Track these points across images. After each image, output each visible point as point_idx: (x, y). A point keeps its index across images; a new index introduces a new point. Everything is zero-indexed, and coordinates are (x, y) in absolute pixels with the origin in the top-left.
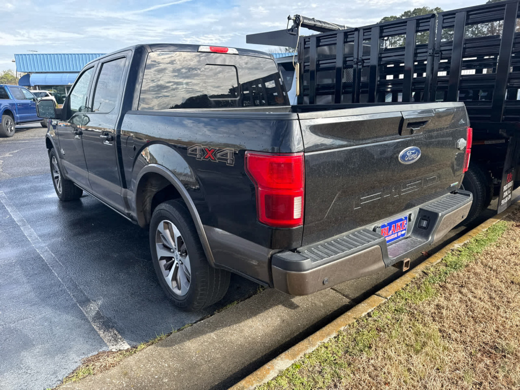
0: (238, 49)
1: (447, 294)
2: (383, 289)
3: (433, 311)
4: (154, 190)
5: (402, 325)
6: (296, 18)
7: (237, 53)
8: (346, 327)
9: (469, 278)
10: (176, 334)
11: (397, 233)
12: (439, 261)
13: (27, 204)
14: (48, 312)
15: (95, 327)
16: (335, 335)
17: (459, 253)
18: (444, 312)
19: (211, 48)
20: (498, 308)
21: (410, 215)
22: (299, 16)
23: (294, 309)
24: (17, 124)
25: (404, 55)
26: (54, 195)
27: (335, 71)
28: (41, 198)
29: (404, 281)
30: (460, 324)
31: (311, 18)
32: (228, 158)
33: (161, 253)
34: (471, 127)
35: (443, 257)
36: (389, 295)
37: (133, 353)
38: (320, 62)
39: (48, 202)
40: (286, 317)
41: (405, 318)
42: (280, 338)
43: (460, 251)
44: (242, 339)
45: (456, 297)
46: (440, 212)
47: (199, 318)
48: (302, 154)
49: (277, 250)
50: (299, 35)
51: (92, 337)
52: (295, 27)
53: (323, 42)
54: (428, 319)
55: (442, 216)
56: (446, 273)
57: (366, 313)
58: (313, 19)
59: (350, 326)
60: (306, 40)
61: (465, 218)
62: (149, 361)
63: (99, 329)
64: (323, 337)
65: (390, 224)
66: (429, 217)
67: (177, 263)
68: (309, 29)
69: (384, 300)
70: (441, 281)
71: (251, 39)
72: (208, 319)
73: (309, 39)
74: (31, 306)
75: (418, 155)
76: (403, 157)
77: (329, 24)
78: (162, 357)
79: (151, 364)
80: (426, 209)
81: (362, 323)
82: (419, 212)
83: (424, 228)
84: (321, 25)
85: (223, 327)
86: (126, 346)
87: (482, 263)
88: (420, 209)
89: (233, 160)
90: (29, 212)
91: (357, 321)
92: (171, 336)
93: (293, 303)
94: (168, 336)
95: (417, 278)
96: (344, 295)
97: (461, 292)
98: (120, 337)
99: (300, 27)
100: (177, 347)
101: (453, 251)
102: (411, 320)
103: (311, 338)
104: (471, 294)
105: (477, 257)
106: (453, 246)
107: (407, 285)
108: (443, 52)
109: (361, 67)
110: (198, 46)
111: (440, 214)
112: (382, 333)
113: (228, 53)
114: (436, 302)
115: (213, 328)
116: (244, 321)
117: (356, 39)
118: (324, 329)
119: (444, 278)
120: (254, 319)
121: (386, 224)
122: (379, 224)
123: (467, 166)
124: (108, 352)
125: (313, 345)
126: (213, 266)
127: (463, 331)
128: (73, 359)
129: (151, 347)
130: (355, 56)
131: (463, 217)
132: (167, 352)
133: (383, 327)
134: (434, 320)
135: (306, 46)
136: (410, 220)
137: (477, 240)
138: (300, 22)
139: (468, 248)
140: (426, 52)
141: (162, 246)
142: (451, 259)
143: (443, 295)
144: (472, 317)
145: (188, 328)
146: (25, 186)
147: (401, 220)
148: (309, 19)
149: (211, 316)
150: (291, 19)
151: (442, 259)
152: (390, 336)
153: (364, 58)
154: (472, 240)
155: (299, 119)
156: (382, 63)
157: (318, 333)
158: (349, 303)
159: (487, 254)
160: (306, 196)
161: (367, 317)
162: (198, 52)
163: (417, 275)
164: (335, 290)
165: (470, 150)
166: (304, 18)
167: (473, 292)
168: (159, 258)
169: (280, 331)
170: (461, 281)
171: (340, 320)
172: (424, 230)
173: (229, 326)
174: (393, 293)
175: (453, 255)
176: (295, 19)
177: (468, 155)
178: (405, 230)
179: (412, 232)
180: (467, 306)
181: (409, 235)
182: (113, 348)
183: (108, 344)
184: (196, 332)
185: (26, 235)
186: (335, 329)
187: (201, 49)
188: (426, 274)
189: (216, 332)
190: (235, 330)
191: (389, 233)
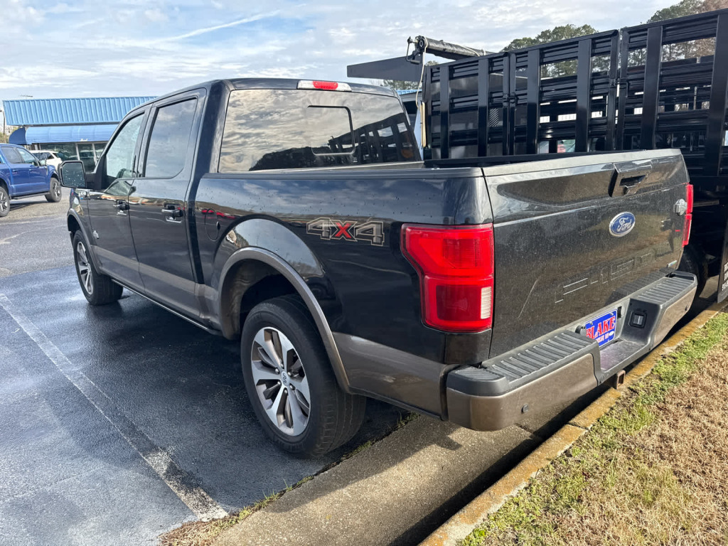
0: (349, 85)
1: (671, 419)
2: (579, 416)
3: (657, 444)
4: (245, 284)
5: (618, 466)
6: (419, 41)
7: (350, 89)
8: (539, 473)
9: (696, 395)
10: (291, 492)
11: (605, 334)
12: (649, 372)
13: (43, 311)
14: (98, 467)
15: (171, 486)
16: (524, 484)
17: (674, 360)
18: (674, 445)
19: (314, 84)
21: (620, 308)
22: (423, 37)
23: (454, 449)
24: (13, 198)
26: (79, 297)
27: (477, 112)
28: (61, 302)
29: (607, 403)
30: (700, 461)
31: (439, 40)
32: (374, 234)
33: (259, 374)
34: (690, 183)
35: (653, 367)
36: (589, 424)
37: (234, 522)
38: (455, 101)
40: (446, 461)
41: (621, 456)
42: (442, 493)
43: (674, 358)
44: (388, 497)
45: (686, 423)
46: (661, 304)
47: (321, 468)
48: (489, 226)
50: (424, 64)
51: (170, 503)
52: (418, 53)
53: (457, 73)
54: (653, 457)
56: (663, 390)
57: (563, 451)
58: (442, 42)
59: (543, 470)
60: (434, 71)
61: (688, 309)
62: (260, 534)
63: (178, 490)
64: (509, 488)
65: (596, 323)
66: (644, 311)
67: (285, 389)
68: (436, 55)
69: (584, 432)
70: (659, 400)
71: (354, 71)
72: (334, 468)
73: (438, 68)
74: (72, 459)
75: (632, 224)
76: (615, 227)
77: (462, 48)
78: (277, 528)
79: (263, 538)
80: (638, 299)
81: (560, 466)
82: (631, 304)
83: (640, 327)
84: (452, 49)
85: (357, 479)
86: (221, 513)
87: (709, 372)
88: (632, 300)
89: (382, 238)
90: (49, 323)
91: (552, 464)
92: (285, 495)
93: (452, 441)
94: (281, 495)
95: (624, 398)
96: (521, 427)
97: (689, 416)
98: (210, 499)
99: (425, 54)
100: (295, 511)
101: (664, 357)
102: (629, 459)
103: (491, 490)
104: (706, 417)
105: (699, 365)
106: (663, 351)
107: (612, 409)
108: (632, 83)
109: (514, 105)
110: (297, 81)
111: (661, 306)
112: (591, 479)
113: (337, 89)
114: (658, 432)
115: (343, 482)
116: (386, 469)
117: (505, 67)
118: (508, 476)
119: (662, 397)
120: (400, 466)
121: (591, 322)
122: (582, 322)
123: (687, 237)
124: (197, 523)
125: (498, 501)
126: (348, 391)
127: (708, 471)
128: (147, 535)
129: (258, 512)
130: (505, 90)
131: (686, 310)
132: (283, 519)
133: (592, 470)
134: (662, 458)
135: (434, 79)
136: (619, 316)
137: (694, 341)
138: (424, 45)
139: (685, 353)
141: (260, 365)
142: (665, 369)
143: (667, 422)
145: (307, 484)
146: (36, 286)
147: (609, 316)
148: (437, 42)
149: (338, 463)
150: (411, 42)
151: (652, 370)
152: (605, 484)
153: (518, 93)
154: (687, 341)
155: (484, 176)
157: (500, 483)
158: (531, 437)
159: (713, 360)
160: (497, 286)
161: (566, 457)
162: (297, 89)
163: (622, 394)
165: (691, 215)
166: (430, 40)
167: (707, 415)
168: (256, 382)
169: (441, 482)
170: (687, 400)
171: (528, 462)
172: (640, 330)
173: (366, 477)
174: (595, 421)
175: (665, 363)
176: (417, 41)
177: (688, 221)
178: (613, 330)
179: (622, 333)
180: (703, 436)
181: (619, 337)
182: (205, 517)
183: (195, 511)
184: (320, 488)
185: (47, 355)
186: (523, 477)
187: (302, 85)
188: (634, 391)
189: (349, 487)
190: (376, 483)
191: (594, 334)
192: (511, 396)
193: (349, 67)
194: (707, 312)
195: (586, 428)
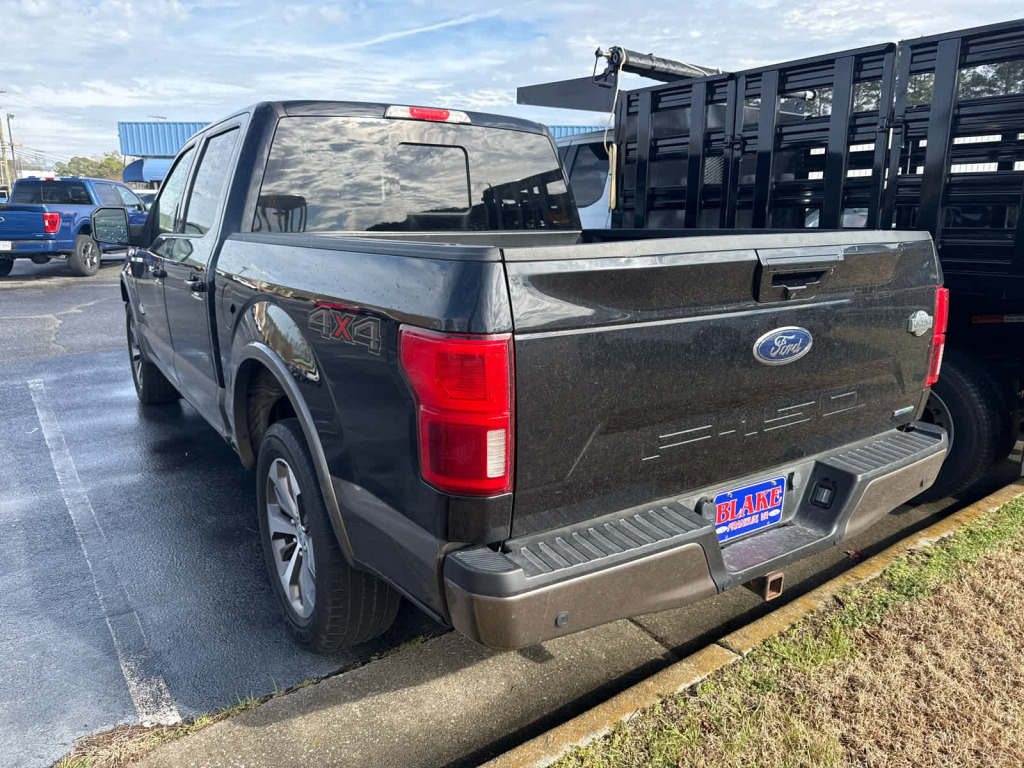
0: (469, 114)
1: (879, 653)
2: (738, 632)
3: (838, 691)
4: (273, 394)
5: (762, 720)
6: (613, 54)
7: (468, 120)
8: (636, 715)
9: (935, 620)
10: (281, 699)
11: (759, 513)
12: (877, 574)
13: (80, 407)
14: (44, 631)
15: (125, 670)
16: (606, 731)
17: (925, 559)
18: (862, 696)
19: (412, 111)
20: (990, 697)
21: (792, 475)
22: (620, 49)
23: (541, 662)
25: (827, 129)
26: (130, 392)
27: (687, 161)
28: (107, 396)
29: (790, 617)
30: (894, 728)
31: (646, 53)
32: (372, 338)
33: (276, 524)
34: (945, 286)
35: (887, 567)
36: (747, 647)
37: (181, 733)
38: (659, 143)
39: (119, 405)
40: (521, 679)
41: (771, 702)
42: (495, 726)
43: (928, 556)
44: (414, 723)
45: (898, 663)
46: (861, 473)
47: (337, 668)
48: (508, 335)
50: (618, 88)
51: (113, 693)
52: (611, 72)
53: (664, 102)
54: (823, 711)
55: (865, 481)
56: (886, 605)
57: (688, 685)
58: (650, 57)
59: (644, 712)
60: (631, 98)
61: (929, 485)
62: (211, 755)
63: (132, 676)
64: (580, 734)
65: (740, 496)
66: (834, 483)
67: (300, 550)
68: (642, 75)
69: (735, 658)
70: (871, 622)
71: (527, 95)
72: (355, 671)
73: (638, 95)
74: (18, 615)
75: (803, 346)
76: (766, 348)
77: (683, 66)
78: (238, 749)
80: (829, 464)
81: (672, 708)
82: (815, 469)
83: (824, 506)
84: (666, 67)
85: (381, 691)
86: (174, 718)
87: (972, 586)
88: (818, 463)
90: (75, 424)
91: (662, 703)
92: (270, 703)
93: (545, 650)
94: (263, 702)
95: (818, 611)
96: (656, 638)
97: (909, 652)
98: (167, 696)
99: (621, 72)
100: (274, 727)
101: (912, 554)
102: (782, 708)
103: (551, 734)
104: (934, 657)
105: (963, 571)
106: (915, 543)
107: (793, 626)
108: (911, 125)
109: (738, 154)
110: (386, 106)
111: (859, 478)
112: (711, 737)
113: (449, 120)
114: (850, 671)
115: (359, 692)
116: (428, 681)
117: (730, 97)
118: (587, 715)
119: (878, 617)
120: (450, 678)
121: (729, 493)
122: (712, 492)
123: (935, 371)
124: (133, 728)
125: (554, 752)
126: (351, 563)
127: (898, 746)
128: (61, 737)
129: (222, 723)
130: (729, 131)
131: (922, 485)
132: (252, 738)
133: (719, 720)
134: (835, 715)
135: (631, 110)
136: (790, 486)
137: (971, 532)
138: (619, 61)
139: (948, 550)
140: (875, 124)
141: (278, 511)
142: (905, 572)
143: (870, 656)
144: (926, 714)
145: (308, 689)
146: (87, 372)
147: (769, 485)
148: (641, 56)
149: (363, 664)
150: (601, 55)
151: (884, 572)
152: (729, 745)
153: (746, 135)
154: (961, 531)
155: (503, 262)
156: (782, 146)
157: (570, 725)
158: (664, 655)
159: (988, 565)
160: (519, 429)
161: (687, 696)
162: (384, 118)
163: (820, 605)
164: (640, 626)
165: (943, 337)
166: (631, 53)
167: (937, 654)
168: (272, 534)
169: (501, 710)
170: (916, 627)
171: (627, 698)
172: (822, 511)
173: (395, 690)
174: (759, 642)
175: (910, 562)
176: (610, 54)
177: (938, 346)
178: (779, 508)
179: (798, 514)
180: (918, 686)
181: (791, 518)
182: (147, 720)
183: (139, 709)
184: (322, 697)
185: (56, 468)
186: (609, 718)
187: (392, 112)
188: (840, 603)
189: (363, 702)
190: (405, 700)
191: (737, 513)
192: (529, 599)
193: (520, 90)
194: (1013, 487)
195: (740, 654)
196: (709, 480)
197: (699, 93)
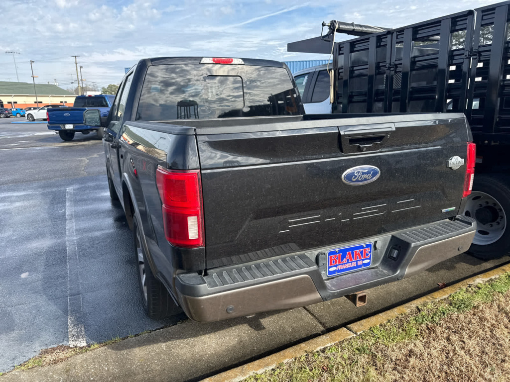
0: (244, 59)
1: (431, 339)
3: (400, 357)
6: (331, 24)
7: (243, 63)
8: (291, 360)
9: (469, 323)
10: (132, 339)
11: (357, 261)
12: (446, 297)
13: (85, 200)
14: (41, 301)
15: (69, 320)
16: (273, 367)
17: (476, 290)
18: (413, 360)
19: (214, 61)
20: (486, 366)
21: (376, 242)
22: (335, 21)
23: (258, 330)
25: (437, 58)
27: (367, 77)
28: (98, 195)
29: (389, 316)
30: (425, 379)
32: (151, 171)
33: (140, 257)
34: (474, 142)
35: (453, 294)
36: (361, 330)
37: (84, 351)
38: (355, 68)
39: (101, 200)
40: (245, 337)
41: (363, 359)
43: (479, 288)
44: (189, 355)
45: (440, 344)
46: (414, 242)
47: (161, 326)
48: (198, 171)
49: (183, 271)
50: (334, 41)
51: (61, 330)
52: (330, 33)
53: (357, 48)
54: (389, 366)
55: (417, 247)
56: (444, 313)
57: (323, 347)
58: (352, 24)
59: (296, 359)
60: (341, 46)
61: (463, 250)
62: (94, 362)
63: (72, 323)
64: (260, 367)
65: (343, 252)
66: (400, 247)
68: (348, 34)
69: (352, 336)
70: (433, 322)
71: (292, 47)
72: (168, 328)
73: (344, 44)
74: (33, 293)
75: (374, 175)
78: (107, 360)
79: (94, 365)
80: (398, 237)
81: (311, 358)
82: (391, 240)
83: (394, 259)
84: (361, 29)
85: (178, 338)
86: (83, 344)
87: (499, 306)
88: (393, 236)
89: (153, 174)
90: (81, 208)
91: (306, 355)
92: (126, 340)
93: (261, 324)
94: (123, 340)
95: (405, 314)
96: (320, 323)
97: (448, 339)
98: (83, 333)
99: (335, 33)
100: (125, 352)
101: (470, 287)
102: (368, 364)
103: (245, 366)
104: (461, 343)
105: (496, 297)
106: (474, 281)
107: (389, 321)
108: (483, 54)
109: (393, 72)
111: (413, 245)
112: (326, 374)
113: (233, 63)
114: (411, 347)
115: (167, 339)
116: (201, 335)
117: (389, 43)
118: (267, 358)
119: (438, 319)
120: (212, 335)
121: (337, 250)
122: (326, 250)
123: (468, 188)
124: (65, 347)
125: (244, 374)
126: (154, 276)
128: (35, 348)
129: (103, 348)
130: (388, 61)
131: (459, 249)
132: (114, 356)
133: (332, 366)
134: (395, 369)
135: (341, 52)
136: (375, 248)
138: (334, 27)
139: (492, 286)
140: (463, 54)
142: (462, 296)
143: (425, 340)
144: (446, 373)
145: (145, 335)
146: (91, 184)
147: (362, 247)
148: (347, 24)
149: (173, 325)
150: (325, 25)
151: (450, 295)
153: (397, 63)
154: (503, 276)
155: (196, 135)
156: (416, 68)
157: (257, 362)
158: (320, 332)
161: (320, 353)
162: (200, 64)
163: (408, 311)
164: (312, 315)
165: (473, 170)
166: (341, 23)
167: (463, 342)
168: (139, 262)
169: (232, 352)
170: (457, 326)
171: (288, 351)
172: (393, 262)
175: (467, 291)
176: (329, 24)
177: (470, 175)
178: (370, 259)
179: (381, 262)
180: (447, 358)
181: (377, 265)
182: (72, 344)
183: (70, 339)
184: (150, 340)
185: (67, 228)
186: (276, 360)
187: (204, 61)
188: (419, 310)
189: (168, 343)
190: (187, 344)
191: (342, 260)
193: (289, 45)
195: (356, 334)
196: (322, 244)
197: (373, 42)
